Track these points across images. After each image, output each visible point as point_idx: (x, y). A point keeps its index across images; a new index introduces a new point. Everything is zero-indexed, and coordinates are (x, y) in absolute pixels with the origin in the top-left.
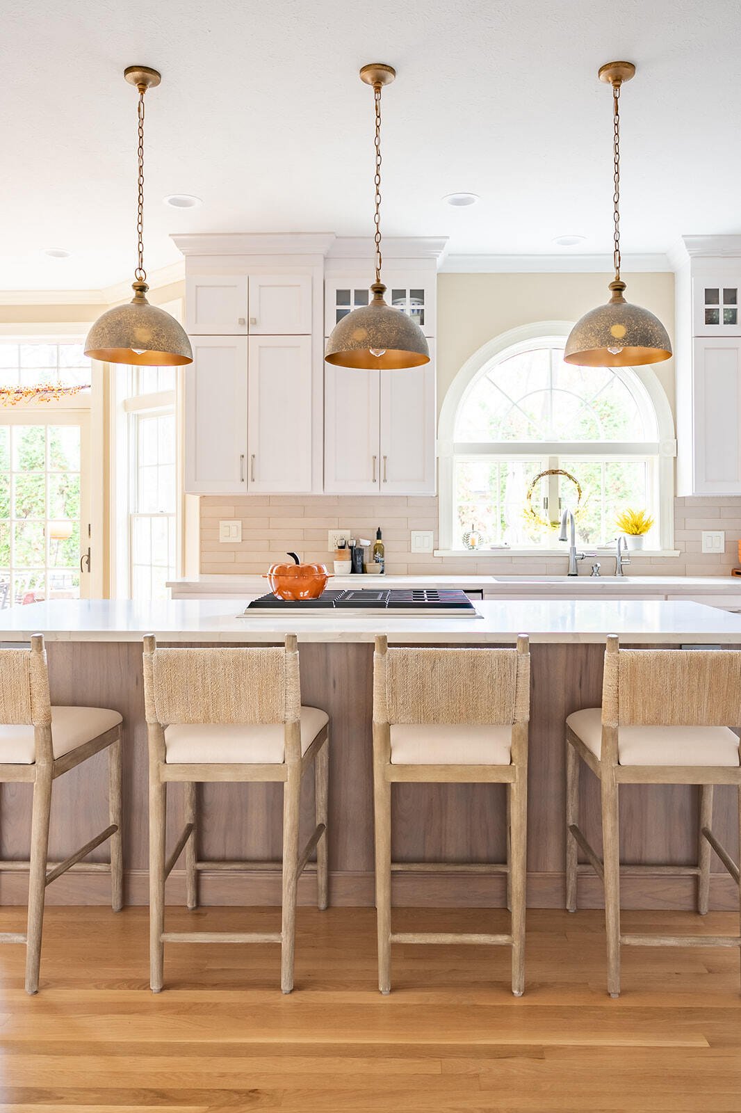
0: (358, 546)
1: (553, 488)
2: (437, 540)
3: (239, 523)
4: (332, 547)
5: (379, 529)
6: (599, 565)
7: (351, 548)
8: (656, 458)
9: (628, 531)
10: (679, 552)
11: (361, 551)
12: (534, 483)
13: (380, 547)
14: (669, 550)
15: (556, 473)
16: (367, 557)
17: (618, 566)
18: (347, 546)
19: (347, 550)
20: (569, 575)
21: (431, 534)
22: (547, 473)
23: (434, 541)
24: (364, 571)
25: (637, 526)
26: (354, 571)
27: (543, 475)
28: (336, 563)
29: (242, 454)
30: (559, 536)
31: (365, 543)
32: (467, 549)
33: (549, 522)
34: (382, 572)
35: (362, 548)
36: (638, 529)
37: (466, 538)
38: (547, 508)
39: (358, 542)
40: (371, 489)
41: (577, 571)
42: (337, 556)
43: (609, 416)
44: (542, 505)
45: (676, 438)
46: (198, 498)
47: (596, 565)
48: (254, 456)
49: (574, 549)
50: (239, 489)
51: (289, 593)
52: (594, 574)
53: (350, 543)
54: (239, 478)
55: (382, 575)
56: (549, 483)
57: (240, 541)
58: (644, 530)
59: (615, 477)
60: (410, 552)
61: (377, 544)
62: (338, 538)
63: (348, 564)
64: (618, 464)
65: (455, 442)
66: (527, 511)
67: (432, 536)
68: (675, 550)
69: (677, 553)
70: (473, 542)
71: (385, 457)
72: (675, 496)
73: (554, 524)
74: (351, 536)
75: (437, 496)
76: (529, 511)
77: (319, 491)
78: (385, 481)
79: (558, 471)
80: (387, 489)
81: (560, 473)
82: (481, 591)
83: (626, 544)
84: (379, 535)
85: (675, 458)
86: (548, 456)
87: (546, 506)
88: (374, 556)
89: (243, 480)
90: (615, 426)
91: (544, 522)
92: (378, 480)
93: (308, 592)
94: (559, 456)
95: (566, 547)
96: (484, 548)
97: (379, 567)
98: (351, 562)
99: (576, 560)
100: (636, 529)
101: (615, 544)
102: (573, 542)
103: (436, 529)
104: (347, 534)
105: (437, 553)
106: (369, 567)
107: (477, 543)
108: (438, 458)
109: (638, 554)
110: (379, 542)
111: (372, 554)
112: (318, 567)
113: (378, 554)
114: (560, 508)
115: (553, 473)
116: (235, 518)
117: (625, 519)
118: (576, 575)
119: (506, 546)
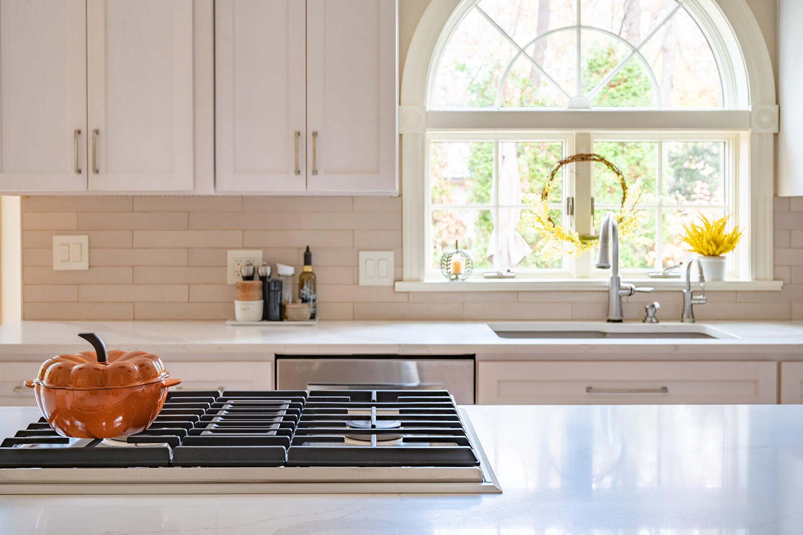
0: (274, 277)
1: (583, 183)
2: (399, 265)
3: (84, 239)
4: (233, 277)
5: (308, 248)
6: (657, 305)
7: (263, 279)
8: (745, 136)
9: (701, 249)
10: (780, 283)
11: (279, 284)
12: (553, 175)
13: (309, 278)
14: (766, 280)
15: (587, 159)
16: (288, 294)
17: (687, 305)
18: (256, 277)
19: (257, 282)
20: (609, 321)
21: (390, 256)
22: (573, 159)
23: (395, 267)
24: (282, 317)
25: (715, 242)
26: (267, 316)
27: (566, 162)
28: (238, 305)
29: (77, 128)
30: (597, 262)
31: (287, 270)
32: (447, 280)
33: (576, 236)
34: (313, 317)
35: (281, 279)
36: (718, 247)
37: (445, 261)
38: (572, 213)
39: (274, 269)
40: (293, 186)
41: (622, 314)
42: (239, 293)
43: (626, 81)
44: (564, 210)
45: (777, 102)
46: (17, 199)
47: (653, 306)
48: (97, 132)
49: (616, 280)
50: (74, 185)
51: (78, 423)
52: (648, 319)
53: (262, 271)
54: (71, 167)
55: (311, 322)
56: (577, 174)
57: (87, 268)
58: (727, 249)
59: (633, 162)
60: (358, 284)
61: (304, 273)
62: (244, 263)
63: (257, 306)
64: (638, 145)
65: (428, 109)
66: (542, 219)
67: (392, 259)
68: (775, 279)
69: (778, 285)
70: (457, 266)
71: (315, 134)
72: (776, 195)
73: (585, 238)
74: (264, 260)
75: (401, 195)
76: (544, 219)
77: (206, 189)
78: (315, 172)
79: (590, 155)
80: (318, 186)
81: (594, 160)
82: (472, 357)
83: (701, 272)
84: (308, 259)
85: (776, 136)
86: (574, 132)
87: (571, 211)
88: (300, 292)
89: (80, 171)
90: (634, 94)
91: (568, 235)
92: (303, 172)
93: (121, 418)
94: (593, 132)
95: (605, 277)
96: (475, 277)
97: (307, 310)
98: (262, 302)
99: (620, 297)
100: (714, 247)
101: (682, 270)
102: (616, 270)
103: (398, 248)
104: (257, 256)
105: (399, 286)
106: (291, 309)
107: (463, 270)
108: (401, 135)
109: (716, 286)
110: (308, 269)
111: (297, 287)
112: (141, 366)
113: (306, 290)
114: (593, 213)
115: (583, 159)
116: (77, 231)
117: (696, 231)
118: (620, 321)
119: (509, 274)
